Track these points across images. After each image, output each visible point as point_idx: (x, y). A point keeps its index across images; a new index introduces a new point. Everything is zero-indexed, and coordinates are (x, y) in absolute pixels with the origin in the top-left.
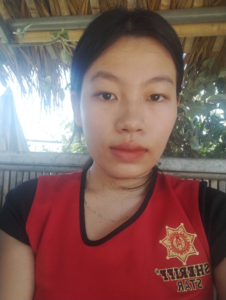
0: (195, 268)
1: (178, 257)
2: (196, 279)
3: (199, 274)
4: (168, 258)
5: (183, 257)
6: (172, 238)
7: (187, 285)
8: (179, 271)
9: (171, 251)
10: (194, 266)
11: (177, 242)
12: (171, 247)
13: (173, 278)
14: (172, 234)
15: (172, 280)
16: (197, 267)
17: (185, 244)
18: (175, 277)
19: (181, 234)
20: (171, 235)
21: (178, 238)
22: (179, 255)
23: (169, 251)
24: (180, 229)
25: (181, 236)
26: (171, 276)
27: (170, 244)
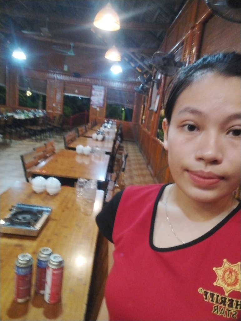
0: (234, 302)
1: (224, 287)
2: (232, 311)
3: (236, 308)
4: (215, 284)
5: (228, 289)
6: (225, 271)
7: (222, 312)
8: (219, 298)
9: (220, 281)
10: (235, 300)
11: (228, 276)
12: (221, 277)
13: (212, 301)
14: (227, 268)
15: (210, 301)
16: (237, 302)
17: (235, 280)
18: (215, 301)
19: (234, 271)
20: (225, 269)
21: (231, 272)
22: (226, 286)
23: (218, 280)
24: (236, 266)
25: (234, 272)
26: (211, 299)
27: (221, 275)
